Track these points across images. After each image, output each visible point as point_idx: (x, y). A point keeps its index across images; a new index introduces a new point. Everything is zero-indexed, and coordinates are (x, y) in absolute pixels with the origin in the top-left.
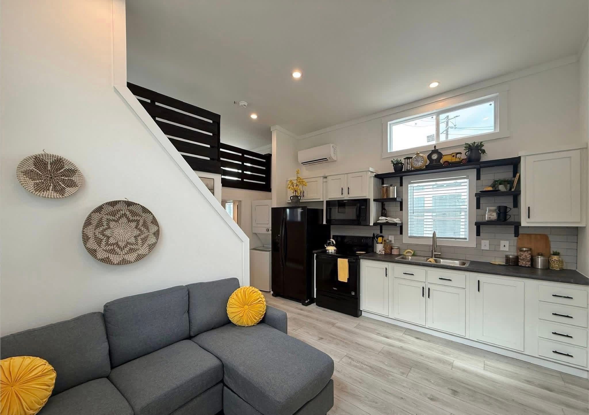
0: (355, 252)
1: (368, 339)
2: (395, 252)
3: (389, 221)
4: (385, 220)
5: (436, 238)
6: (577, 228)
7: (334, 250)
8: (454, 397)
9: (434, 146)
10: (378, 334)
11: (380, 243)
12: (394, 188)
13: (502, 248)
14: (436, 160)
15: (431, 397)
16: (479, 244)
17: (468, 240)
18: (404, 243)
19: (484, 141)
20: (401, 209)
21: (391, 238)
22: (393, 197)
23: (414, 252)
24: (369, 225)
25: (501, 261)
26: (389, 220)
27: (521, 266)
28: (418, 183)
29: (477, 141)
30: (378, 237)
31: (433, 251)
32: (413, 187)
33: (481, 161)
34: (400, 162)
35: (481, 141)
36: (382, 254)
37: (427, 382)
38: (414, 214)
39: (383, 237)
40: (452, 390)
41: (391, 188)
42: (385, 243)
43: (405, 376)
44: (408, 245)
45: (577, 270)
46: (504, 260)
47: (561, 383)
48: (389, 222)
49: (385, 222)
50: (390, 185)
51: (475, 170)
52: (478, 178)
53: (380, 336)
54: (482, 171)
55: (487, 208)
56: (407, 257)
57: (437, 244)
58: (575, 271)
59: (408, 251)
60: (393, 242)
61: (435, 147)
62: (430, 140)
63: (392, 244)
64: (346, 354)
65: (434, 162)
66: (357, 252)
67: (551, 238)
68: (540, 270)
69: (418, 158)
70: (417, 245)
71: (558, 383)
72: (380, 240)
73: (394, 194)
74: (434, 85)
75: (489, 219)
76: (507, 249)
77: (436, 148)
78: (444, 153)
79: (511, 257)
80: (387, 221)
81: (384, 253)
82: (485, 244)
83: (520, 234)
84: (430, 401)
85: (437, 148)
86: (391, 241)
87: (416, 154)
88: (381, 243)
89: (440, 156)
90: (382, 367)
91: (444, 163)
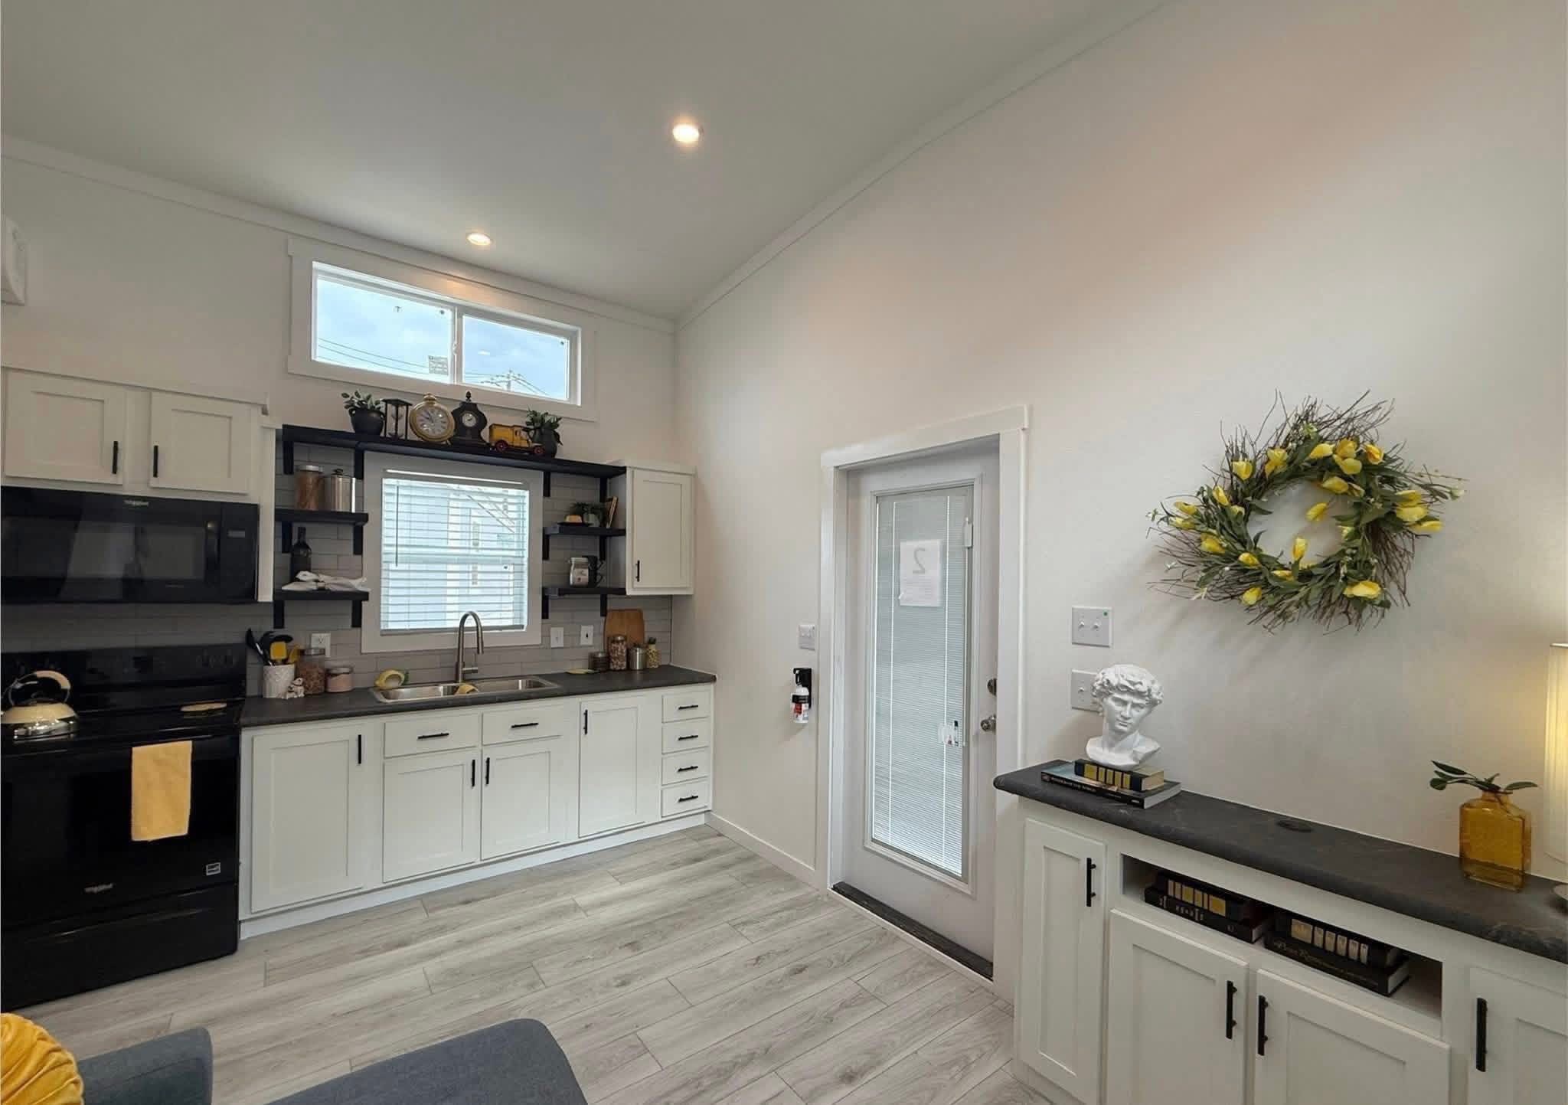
0: (179, 711)
1: (361, 982)
2: (340, 684)
3: (327, 587)
4: (314, 583)
5: (482, 630)
6: (671, 596)
7: (66, 720)
8: (642, 953)
9: (467, 391)
10: (366, 953)
11: (279, 662)
12: (351, 482)
13: (584, 641)
14: (471, 428)
15: (619, 981)
16: (546, 636)
17: (524, 630)
18: (366, 654)
19: (565, 418)
20: (358, 550)
21: (321, 640)
22: (344, 510)
23: (406, 675)
24: (257, 602)
25: (580, 668)
26: (328, 584)
27: (615, 670)
28: (411, 479)
29: (554, 413)
30: (267, 641)
31: (461, 664)
32: (398, 487)
33: (557, 457)
34: (377, 407)
35: (559, 415)
36: (296, 697)
37: (580, 966)
38: (399, 565)
39: (287, 639)
40: (626, 945)
41: (341, 479)
42: (302, 660)
43: (542, 986)
44: (377, 658)
45: (672, 664)
46: (586, 663)
47: (695, 844)
48: (329, 590)
49: (313, 590)
50: (336, 471)
51: (542, 473)
52: (547, 493)
53: (375, 954)
54: (555, 478)
55: (573, 559)
56: (392, 692)
57: (485, 646)
58: (669, 666)
59: (390, 676)
60: (328, 654)
61: (469, 395)
62: (437, 369)
63: (327, 659)
64: (348, 1064)
65: (469, 432)
66: (184, 709)
67: (646, 615)
68: (638, 672)
69: (432, 412)
70: (407, 654)
71: (693, 847)
72: (278, 650)
73: (348, 498)
74: (479, 240)
75: (577, 583)
76: (590, 642)
77: (471, 399)
78: (491, 418)
79: (600, 655)
80: (321, 585)
81: (302, 695)
82: (558, 637)
83: (610, 610)
84: (623, 989)
85: (473, 400)
86: (323, 652)
87: (426, 399)
88: (285, 662)
89: (482, 421)
90: (479, 1010)
91: (498, 445)
